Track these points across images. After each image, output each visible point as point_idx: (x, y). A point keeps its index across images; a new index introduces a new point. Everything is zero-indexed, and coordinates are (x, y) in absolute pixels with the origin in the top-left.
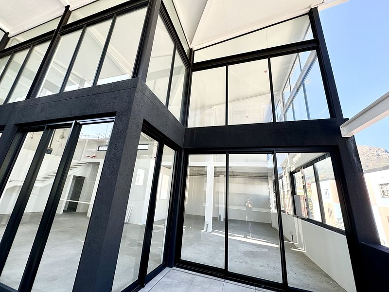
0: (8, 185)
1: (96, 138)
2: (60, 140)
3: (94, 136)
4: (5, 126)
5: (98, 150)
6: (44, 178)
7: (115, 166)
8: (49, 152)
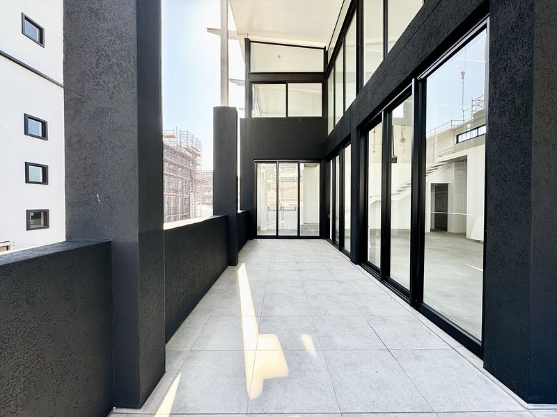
0: (370, 201)
1: (448, 127)
2: (402, 144)
3: (445, 126)
4: (350, 134)
5: (457, 142)
6: (399, 191)
7: (518, 102)
8: (394, 161)
